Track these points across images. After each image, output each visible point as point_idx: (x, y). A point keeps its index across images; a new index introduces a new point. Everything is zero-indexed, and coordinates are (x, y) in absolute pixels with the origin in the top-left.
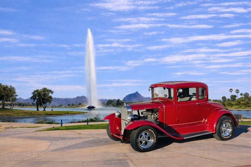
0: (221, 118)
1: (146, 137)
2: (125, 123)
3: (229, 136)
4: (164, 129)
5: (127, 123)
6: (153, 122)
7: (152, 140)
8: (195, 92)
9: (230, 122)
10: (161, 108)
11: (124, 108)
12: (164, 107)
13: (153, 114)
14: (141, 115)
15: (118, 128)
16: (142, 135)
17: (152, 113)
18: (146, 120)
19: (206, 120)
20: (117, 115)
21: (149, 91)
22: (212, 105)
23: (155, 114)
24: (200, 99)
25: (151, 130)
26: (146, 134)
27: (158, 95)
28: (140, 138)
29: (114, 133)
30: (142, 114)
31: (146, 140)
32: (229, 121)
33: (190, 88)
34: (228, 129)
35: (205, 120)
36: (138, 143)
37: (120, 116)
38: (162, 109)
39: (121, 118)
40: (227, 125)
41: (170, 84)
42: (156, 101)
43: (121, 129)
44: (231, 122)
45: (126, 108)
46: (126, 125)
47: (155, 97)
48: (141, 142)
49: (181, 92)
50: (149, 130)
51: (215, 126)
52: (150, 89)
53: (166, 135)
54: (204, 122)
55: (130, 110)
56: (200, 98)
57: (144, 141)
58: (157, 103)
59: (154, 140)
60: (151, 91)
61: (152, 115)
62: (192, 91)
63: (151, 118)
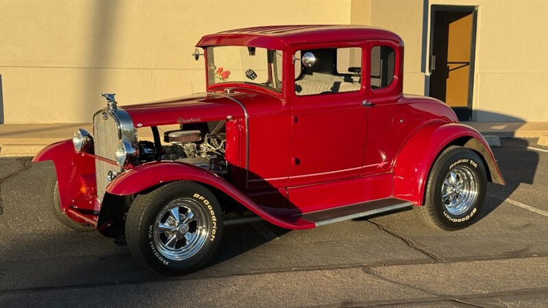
0: (445, 152)
1: (181, 221)
2: (110, 173)
3: (468, 213)
4: (244, 192)
5: (115, 173)
6: (208, 169)
7: (204, 233)
8: (358, 63)
9: (472, 167)
10: (233, 119)
11: (106, 118)
12: (246, 115)
13: (206, 139)
14: (163, 143)
15: (84, 190)
16: (168, 214)
17: (203, 137)
18: (181, 160)
19: (394, 163)
20: (78, 145)
21: (197, 58)
22: (414, 106)
23: (214, 141)
24: (374, 87)
25: (201, 198)
26: (183, 211)
27: (227, 74)
28: (163, 221)
29: (72, 208)
30: (167, 139)
31: (182, 232)
32: (468, 164)
33: (338, 50)
34: (465, 191)
35: (389, 159)
36: (152, 239)
37: (89, 147)
38: (238, 123)
39: (93, 153)
40: (463, 176)
41: (270, 34)
42: (219, 94)
43: (95, 193)
44: (475, 165)
45: (111, 119)
46: (112, 179)
47: (218, 80)
48: (164, 238)
49: (310, 63)
50: (196, 195)
51: (421, 181)
52: (201, 51)
53: (255, 215)
54: (387, 167)
55: (126, 127)
56: (376, 82)
57: (173, 232)
58: (225, 100)
59: (211, 234)
60: (202, 58)
61: (202, 142)
62: (347, 58)
63: (199, 154)
